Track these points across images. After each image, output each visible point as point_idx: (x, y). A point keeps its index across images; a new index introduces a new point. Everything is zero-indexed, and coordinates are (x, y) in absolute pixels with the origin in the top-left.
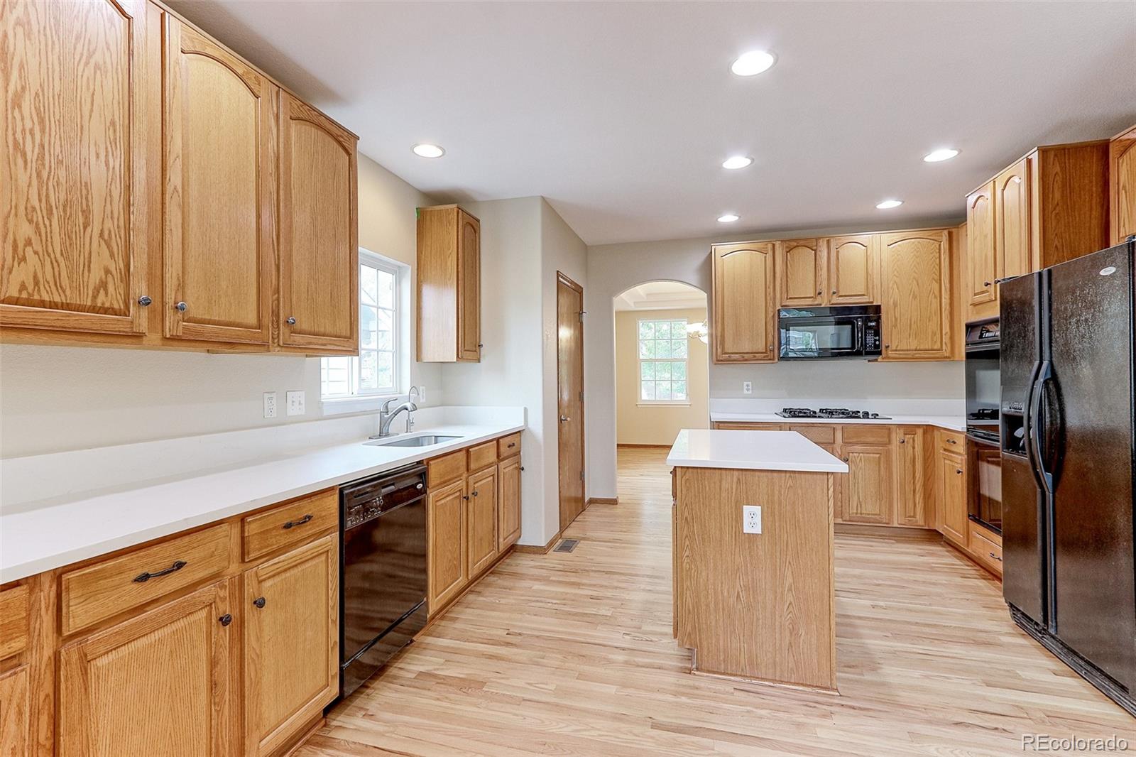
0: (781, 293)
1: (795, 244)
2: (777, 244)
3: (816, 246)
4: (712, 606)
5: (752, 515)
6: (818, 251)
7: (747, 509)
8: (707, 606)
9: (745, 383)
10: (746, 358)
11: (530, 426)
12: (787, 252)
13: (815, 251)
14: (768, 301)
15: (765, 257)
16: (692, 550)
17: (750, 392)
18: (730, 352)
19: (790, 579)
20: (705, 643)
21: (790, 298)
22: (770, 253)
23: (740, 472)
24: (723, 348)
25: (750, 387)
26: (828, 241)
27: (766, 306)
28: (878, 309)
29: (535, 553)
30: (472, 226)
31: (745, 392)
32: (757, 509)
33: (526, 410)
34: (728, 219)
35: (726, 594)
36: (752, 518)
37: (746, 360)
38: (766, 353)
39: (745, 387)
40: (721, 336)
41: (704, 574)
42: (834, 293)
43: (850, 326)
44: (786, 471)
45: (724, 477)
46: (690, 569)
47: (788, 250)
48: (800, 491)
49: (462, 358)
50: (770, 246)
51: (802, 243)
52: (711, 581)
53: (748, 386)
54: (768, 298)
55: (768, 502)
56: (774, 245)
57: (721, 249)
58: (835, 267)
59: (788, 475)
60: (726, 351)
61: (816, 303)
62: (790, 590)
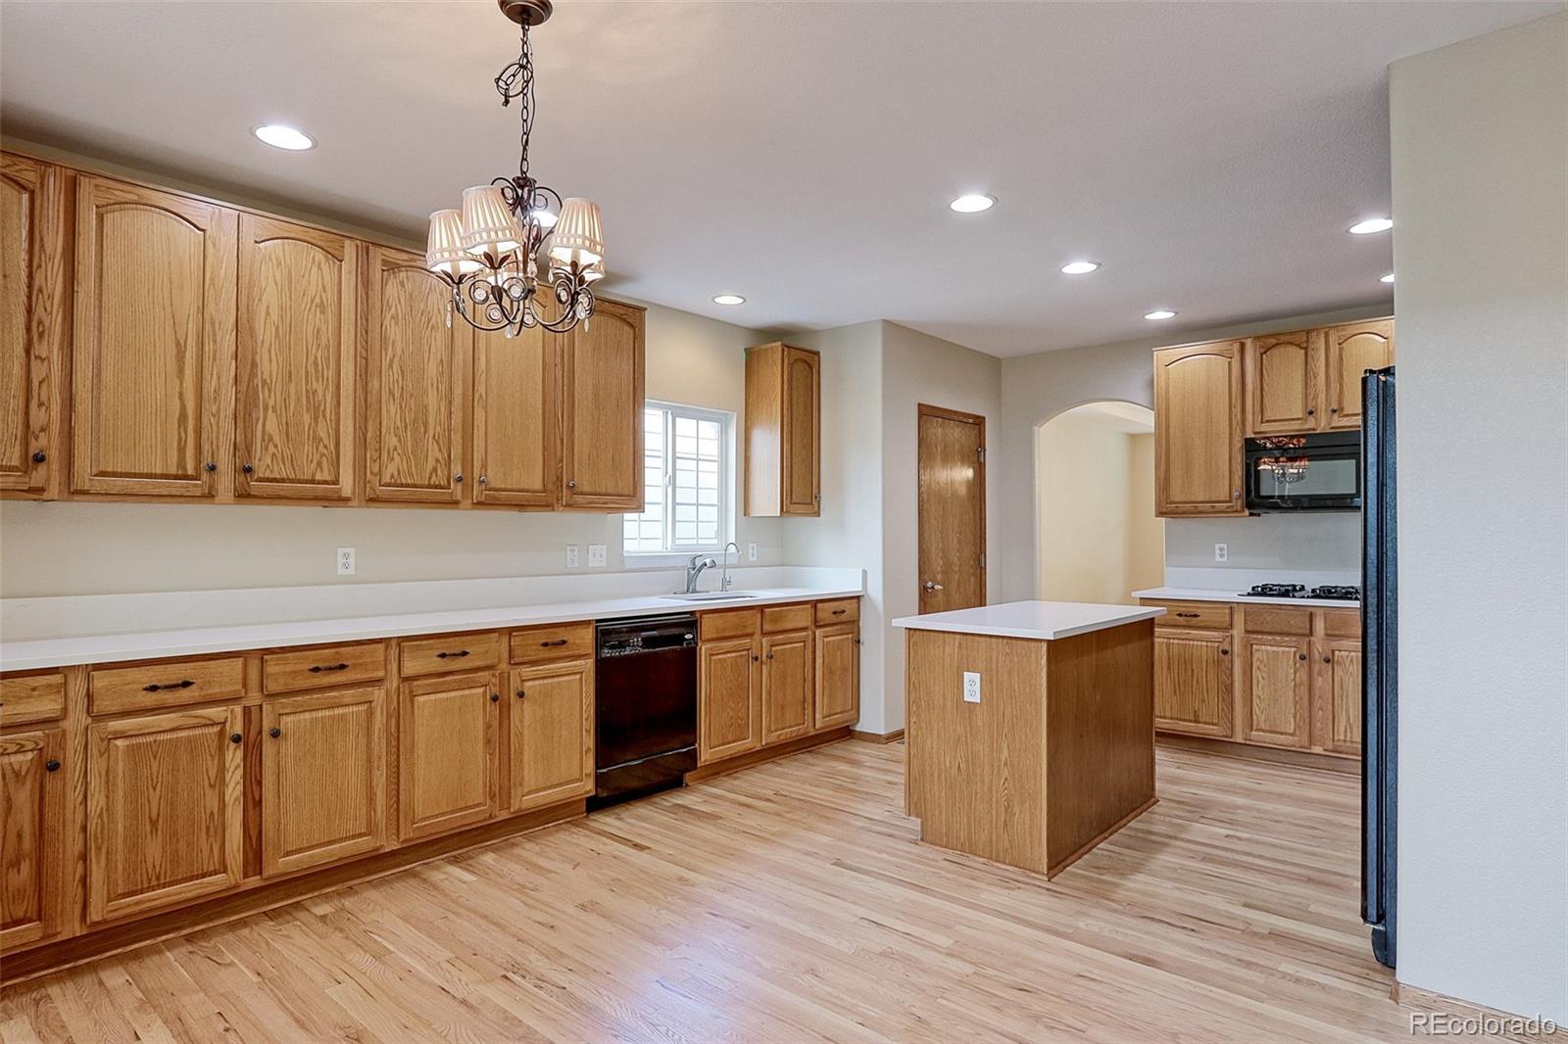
0: (1254, 414)
1: (1274, 341)
2: (1249, 343)
3: (1307, 341)
4: (936, 774)
5: (972, 682)
6: (1310, 350)
7: (967, 676)
8: (932, 775)
9: (1217, 546)
10: (1201, 509)
11: (870, 591)
12: (1262, 355)
13: (1306, 349)
14: (1234, 426)
15: (1230, 363)
16: (919, 716)
17: (1225, 559)
18: (1176, 500)
19: (1005, 754)
20: (929, 814)
21: (1268, 421)
22: (1237, 356)
23: (962, 636)
24: (1168, 496)
25: (1225, 552)
26: (1326, 334)
27: (1231, 434)
29: (873, 741)
30: (806, 362)
31: (1218, 558)
32: (976, 677)
33: (865, 572)
34: (1161, 315)
35: (948, 764)
36: (972, 687)
37: (1201, 512)
38: (1230, 502)
39: (1218, 552)
40: (1166, 478)
41: (929, 741)
42: (1334, 411)
43: (1354, 461)
44: (1003, 637)
45: (947, 640)
46: (917, 736)
47: (1263, 350)
48: (1016, 659)
49: (787, 512)
50: (1236, 346)
51: (1283, 339)
52: (935, 750)
53: (1221, 549)
54: (1234, 422)
55: (986, 670)
56: (1243, 346)
57: (1163, 355)
58: (1337, 371)
59: (1005, 641)
60: (1172, 499)
61: (1307, 427)
62: (1006, 764)
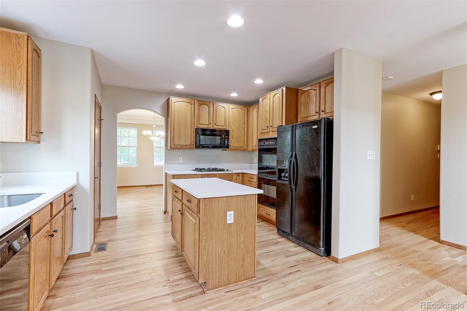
0: (197, 122)
1: (202, 103)
2: (196, 101)
3: (209, 105)
4: (214, 259)
5: (230, 215)
6: (210, 107)
7: (229, 213)
8: (212, 260)
9: (180, 158)
10: (183, 147)
11: (81, 182)
12: (199, 106)
13: (209, 107)
14: (192, 125)
15: (191, 106)
16: (206, 236)
17: (182, 162)
18: (176, 144)
19: (242, 239)
20: (211, 277)
21: (200, 124)
22: (193, 105)
23: (226, 198)
24: (174, 142)
25: (182, 160)
26: (213, 104)
27: (191, 126)
28: (228, 132)
29: (82, 257)
30: (37, 52)
31: (180, 162)
32: (232, 213)
33: (78, 174)
34: (180, 87)
35: (219, 252)
36: (230, 217)
37: (183, 148)
38: (190, 145)
39: (180, 160)
40: (173, 137)
41: (211, 246)
42: (215, 124)
43: (220, 137)
45: (220, 200)
46: (205, 245)
47: (200, 105)
48: (246, 202)
49: (30, 140)
50: (193, 102)
51: (204, 103)
52: (214, 248)
53: (181, 159)
54: (192, 123)
55: (236, 209)
56: (194, 102)
57: (174, 100)
58: (215, 114)
59: (243, 197)
60: (175, 144)
61: (209, 127)
62: (242, 243)
